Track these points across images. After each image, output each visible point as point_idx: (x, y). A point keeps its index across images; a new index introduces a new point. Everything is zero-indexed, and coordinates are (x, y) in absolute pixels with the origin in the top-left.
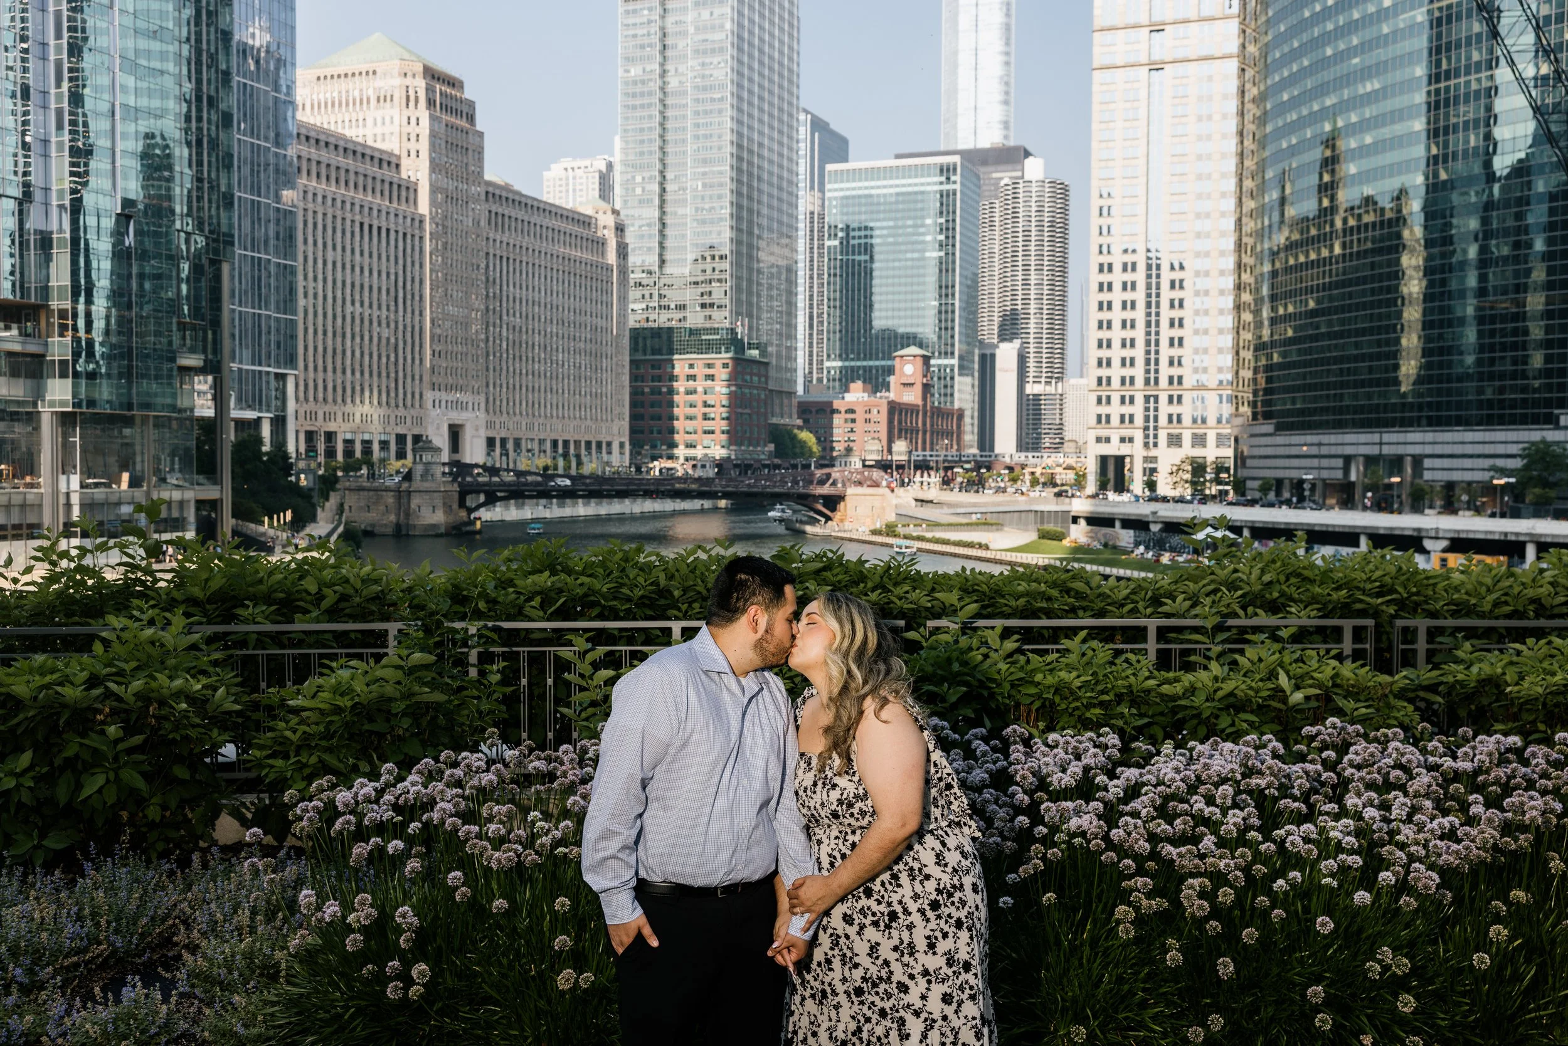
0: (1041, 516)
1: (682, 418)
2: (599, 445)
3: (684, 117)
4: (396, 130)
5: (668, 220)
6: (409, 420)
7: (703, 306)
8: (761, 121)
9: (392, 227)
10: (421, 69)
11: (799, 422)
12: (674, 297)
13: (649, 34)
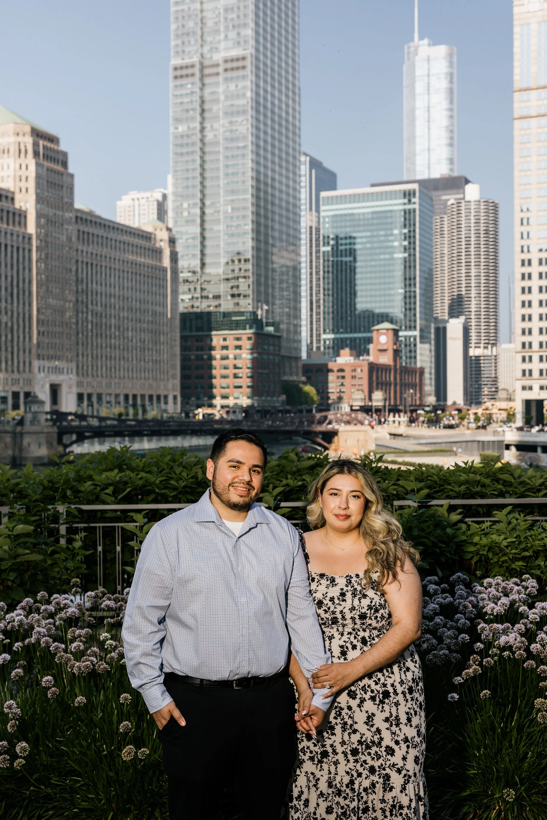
0: (483, 444)
1: (218, 377)
2: (159, 397)
3: (218, 160)
4: (11, 173)
5: (207, 234)
6: (21, 381)
7: (233, 296)
8: (273, 162)
9: (9, 243)
10: (28, 129)
11: (304, 379)
12: (211, 290)
13: (192, 102)
